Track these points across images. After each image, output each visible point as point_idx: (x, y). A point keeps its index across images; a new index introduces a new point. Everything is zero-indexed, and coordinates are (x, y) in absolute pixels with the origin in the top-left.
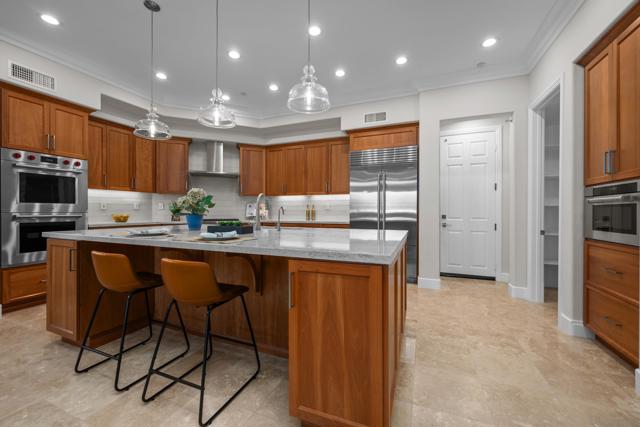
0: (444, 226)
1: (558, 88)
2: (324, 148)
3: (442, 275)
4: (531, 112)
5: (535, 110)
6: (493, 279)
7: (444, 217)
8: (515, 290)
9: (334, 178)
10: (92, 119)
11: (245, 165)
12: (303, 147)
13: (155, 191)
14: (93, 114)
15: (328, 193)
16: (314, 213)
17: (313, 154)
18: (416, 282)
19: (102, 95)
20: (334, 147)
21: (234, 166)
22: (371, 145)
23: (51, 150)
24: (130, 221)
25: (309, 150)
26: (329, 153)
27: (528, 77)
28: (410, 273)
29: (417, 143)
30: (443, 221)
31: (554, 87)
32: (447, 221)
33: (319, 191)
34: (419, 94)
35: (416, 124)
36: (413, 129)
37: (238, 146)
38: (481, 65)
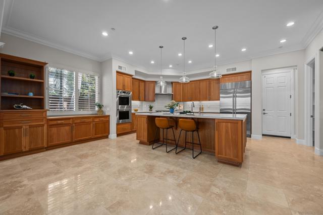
0: (264, 114)
1: (314, 59)
2: (208, 83)
3: (263, 135)
4: (306, 66)
5: (308, 64)
6: (290, 138)
7: (264, 110)
8: (298, 141)
9: (212, 94)
10: (133, 78)
11: (174, 90)
12: (198, 82)
13: (145, 101)
14: (133, 77)
15: (209, 100)
16: (203, 109)
17: (203, 85)
18: (250, 137)
19: (135, 71)
20: (212, 82)
21: (170, 91)
22: (229, 81)
23: (124, 89)
24: (138, 111)
25: (201, 83)
26: (210, 84)
27: (305, 50)
28: (248, 133)
29: (251, 79)
30: (264, 112)
31: (312, 59)
32: (265, 112)
33: (205, 99)
34: (251, 60)
35: (250, 72)
36: (249, 74)
37: (172, 83)
38: (281, 47)
